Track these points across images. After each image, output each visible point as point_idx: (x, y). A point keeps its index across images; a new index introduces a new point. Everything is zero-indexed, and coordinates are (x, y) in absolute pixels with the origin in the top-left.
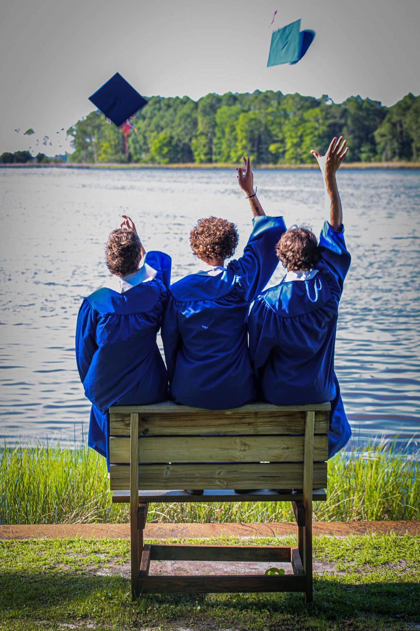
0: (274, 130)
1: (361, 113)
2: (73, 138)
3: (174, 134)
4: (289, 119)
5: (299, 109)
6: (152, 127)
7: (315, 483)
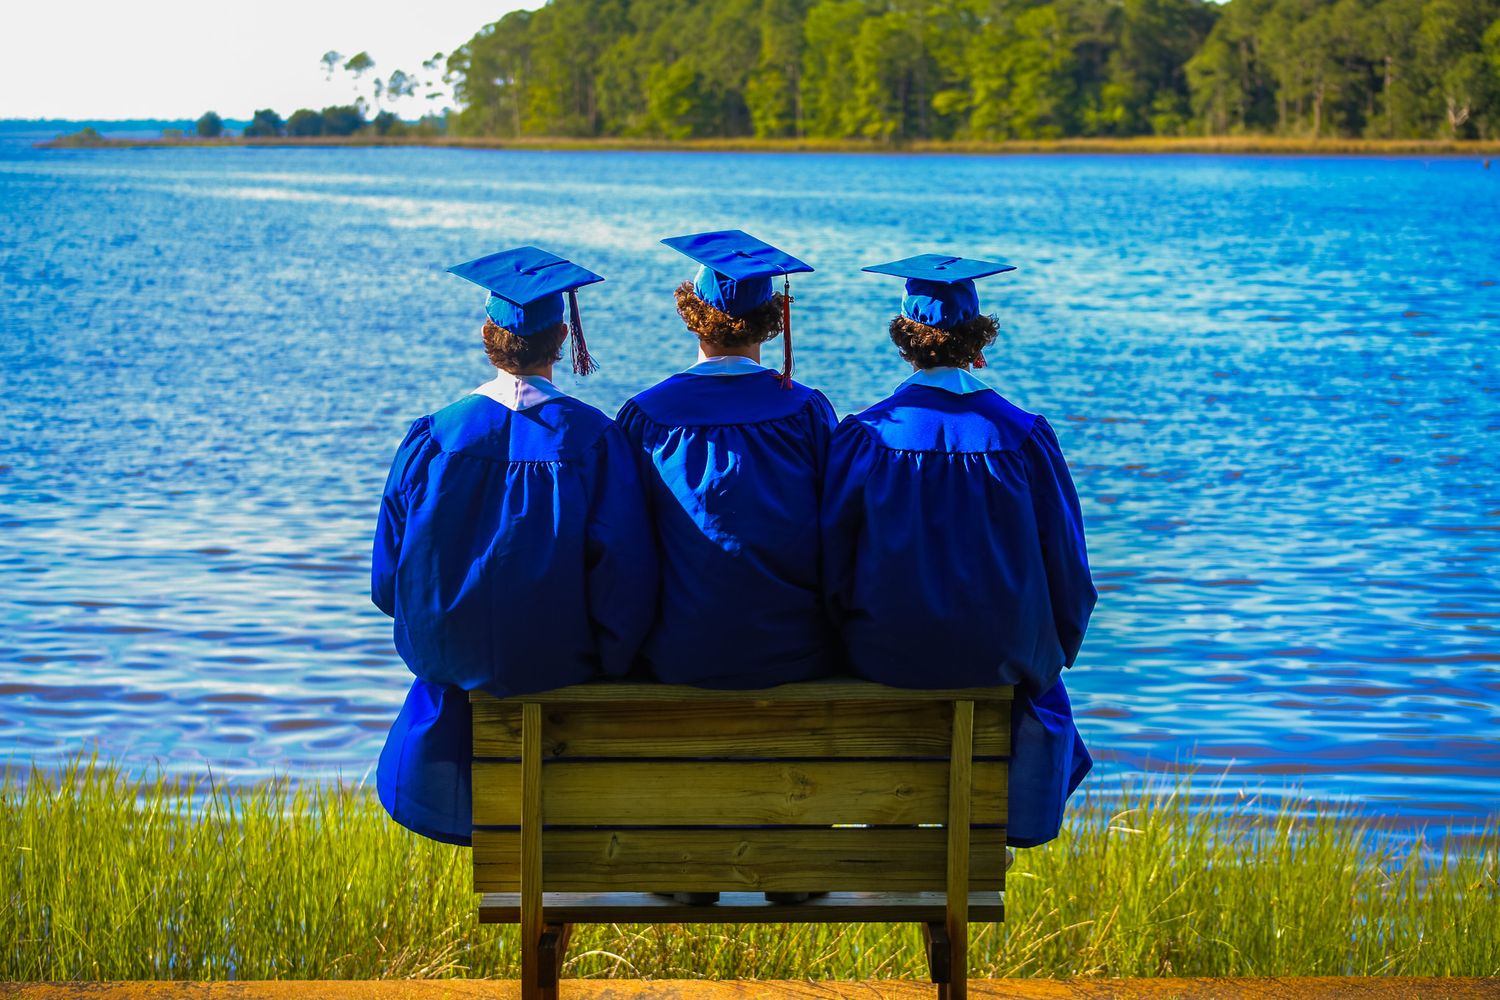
0: (946, 58)
1: (1154, 19)
2: (463, 78)
3: (705, 67)
4: (981, 33)
5: (1004, 9)
6: (653, 51)
7: (976, 877)
